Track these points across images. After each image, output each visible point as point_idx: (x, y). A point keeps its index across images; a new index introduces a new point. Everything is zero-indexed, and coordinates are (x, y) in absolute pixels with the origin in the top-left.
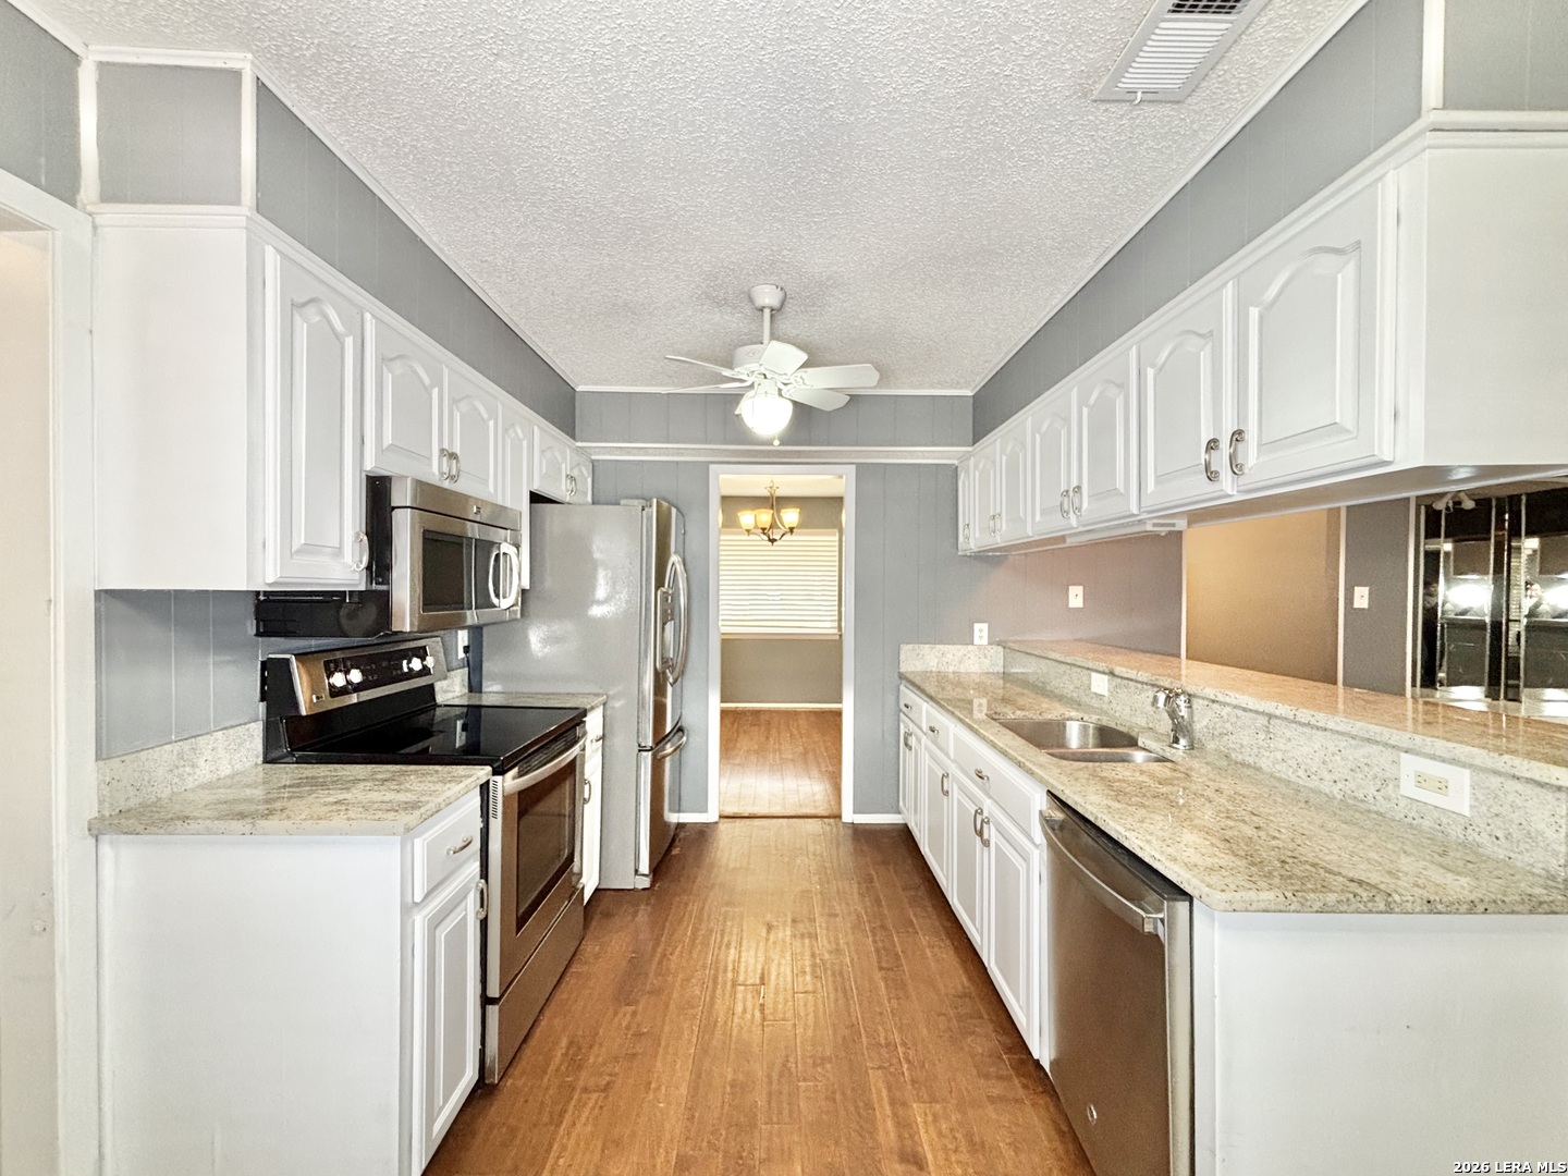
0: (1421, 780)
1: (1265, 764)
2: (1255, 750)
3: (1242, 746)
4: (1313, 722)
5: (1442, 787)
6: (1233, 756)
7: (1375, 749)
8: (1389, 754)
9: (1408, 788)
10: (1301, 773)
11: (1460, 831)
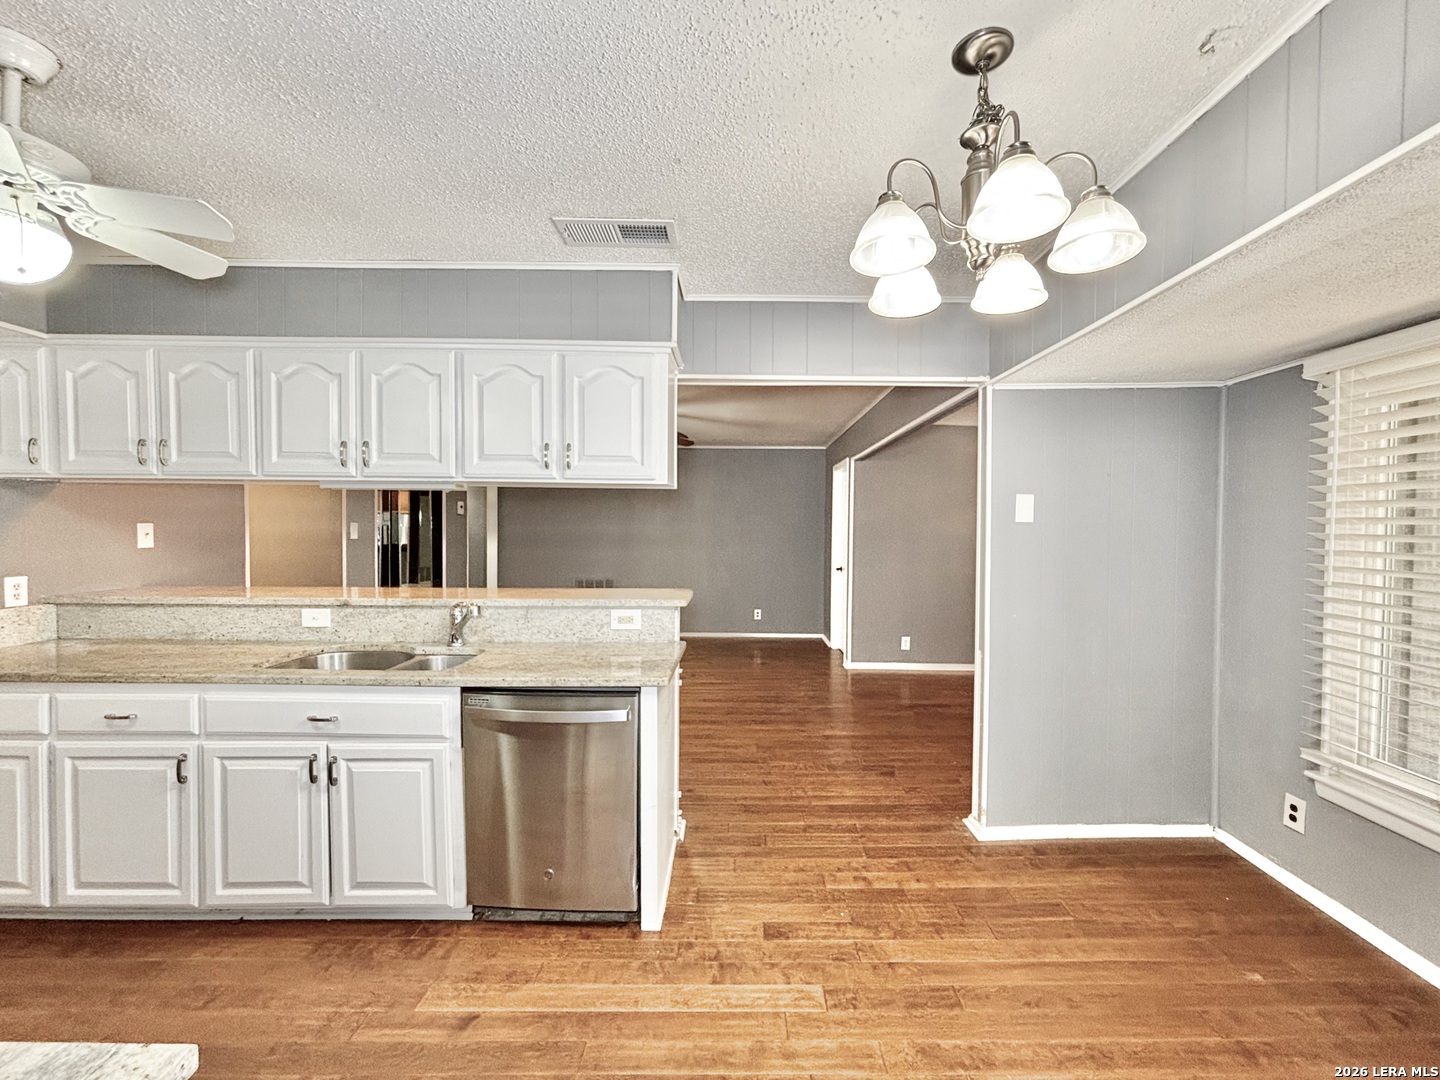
0: (621, 620)
1: (524, 638)
2: (516, 631)
3: (504, 632)
4: (565, 605)
5: (630, 620)
6: (496, 640)
7: (596, 612)
8: (604, 612)
9: (615, 625)
10: (552, 636)
11: (637, 637)
